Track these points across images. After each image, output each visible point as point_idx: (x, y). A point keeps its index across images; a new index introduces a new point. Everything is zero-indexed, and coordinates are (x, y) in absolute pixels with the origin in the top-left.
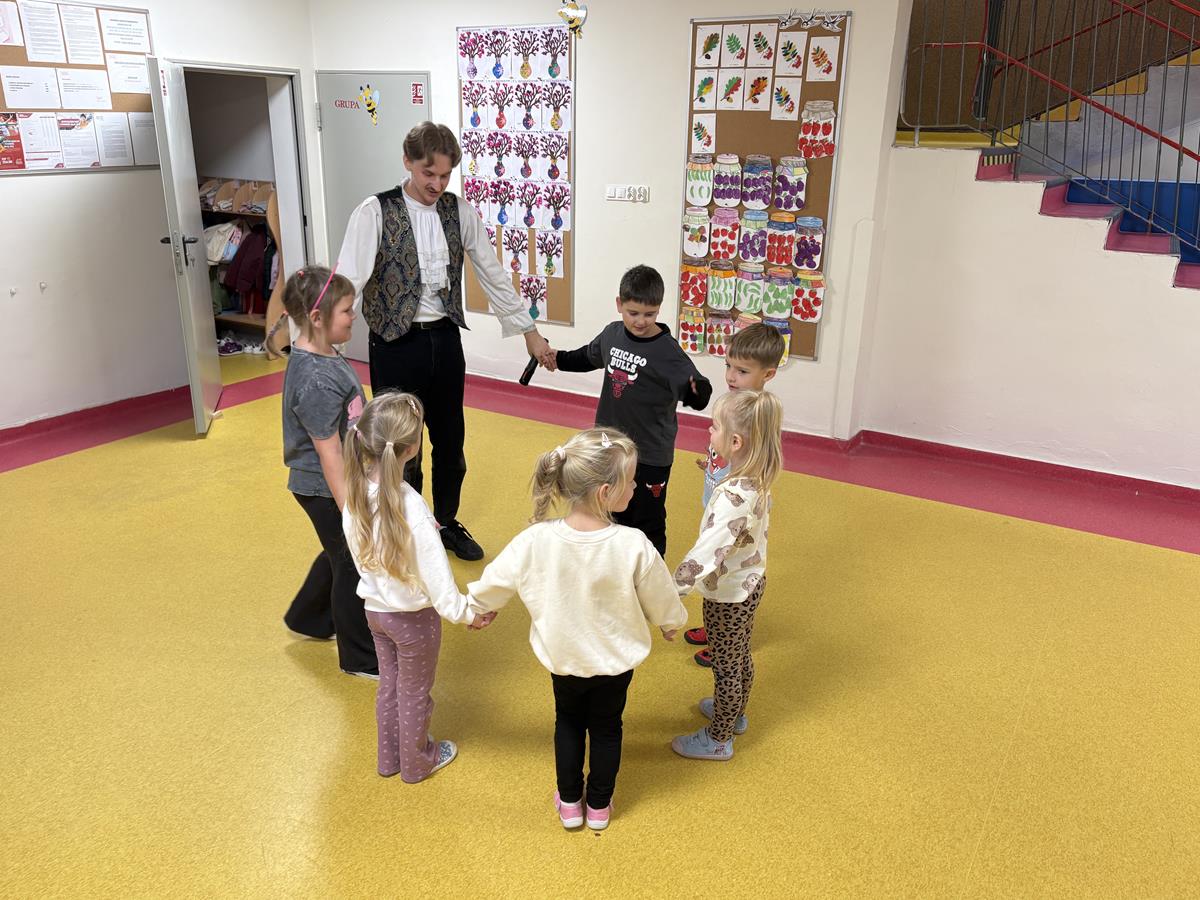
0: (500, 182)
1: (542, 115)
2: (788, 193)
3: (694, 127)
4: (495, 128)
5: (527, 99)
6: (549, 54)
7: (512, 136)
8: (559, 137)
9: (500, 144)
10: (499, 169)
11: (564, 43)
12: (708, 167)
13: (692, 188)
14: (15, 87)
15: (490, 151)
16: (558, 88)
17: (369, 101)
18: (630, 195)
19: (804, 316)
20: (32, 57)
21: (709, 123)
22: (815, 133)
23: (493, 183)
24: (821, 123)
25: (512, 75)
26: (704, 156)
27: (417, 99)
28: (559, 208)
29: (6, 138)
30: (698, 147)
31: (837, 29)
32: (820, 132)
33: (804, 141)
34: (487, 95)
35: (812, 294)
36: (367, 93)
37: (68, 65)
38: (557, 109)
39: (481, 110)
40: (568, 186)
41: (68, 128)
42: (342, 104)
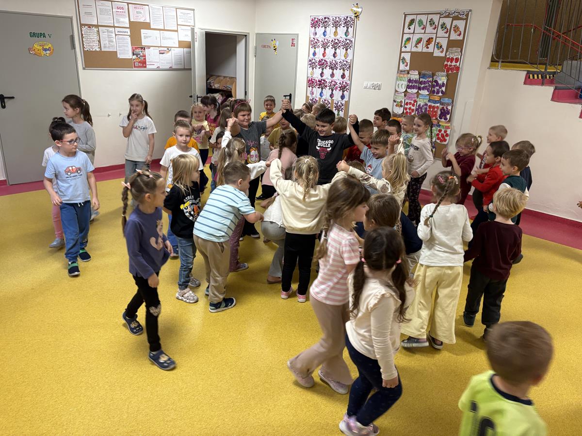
0: (322, 80)
1: (341, 52)
2: (438, 88)
3: (401, 58)
4: (322, 57)
5: (335, 45)
6: (346, 27)
7: (328, 61)
8: (347, 62)
9: (323, 64)
10: (322, 74)
11: (352, 22)
12: (406, 76)
13: (399, 84)
14: (146, 37)
15: (319, 67)
16: (348, 41)
17: (274, 45)
18: (373, 87)
19: (441, 141)
20: (152, 27)
21: (407, 57)
22: (451, 62)
23: (319, 80)
24: (455, 58)
25: (330, 36)
26: (404, 71)
27: (293, 45)
28: (344, 91)
29: (141, 56)
30: (402, 67)
31: (465, 17)
32: (454, 61)
33: (447, 65)
34: (320, 44)
35: (445, 132)
36: (274, 42)
37: (164, 30)
38: (347, 50)
39: (317, 50)
40: (349, 82)
41: (162, 54)
42: (264, 46)
